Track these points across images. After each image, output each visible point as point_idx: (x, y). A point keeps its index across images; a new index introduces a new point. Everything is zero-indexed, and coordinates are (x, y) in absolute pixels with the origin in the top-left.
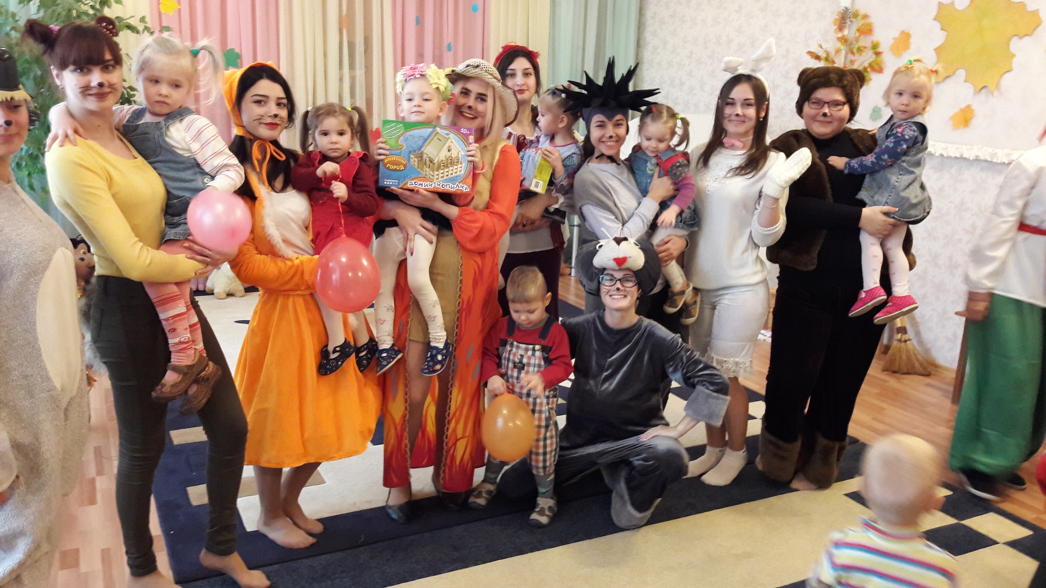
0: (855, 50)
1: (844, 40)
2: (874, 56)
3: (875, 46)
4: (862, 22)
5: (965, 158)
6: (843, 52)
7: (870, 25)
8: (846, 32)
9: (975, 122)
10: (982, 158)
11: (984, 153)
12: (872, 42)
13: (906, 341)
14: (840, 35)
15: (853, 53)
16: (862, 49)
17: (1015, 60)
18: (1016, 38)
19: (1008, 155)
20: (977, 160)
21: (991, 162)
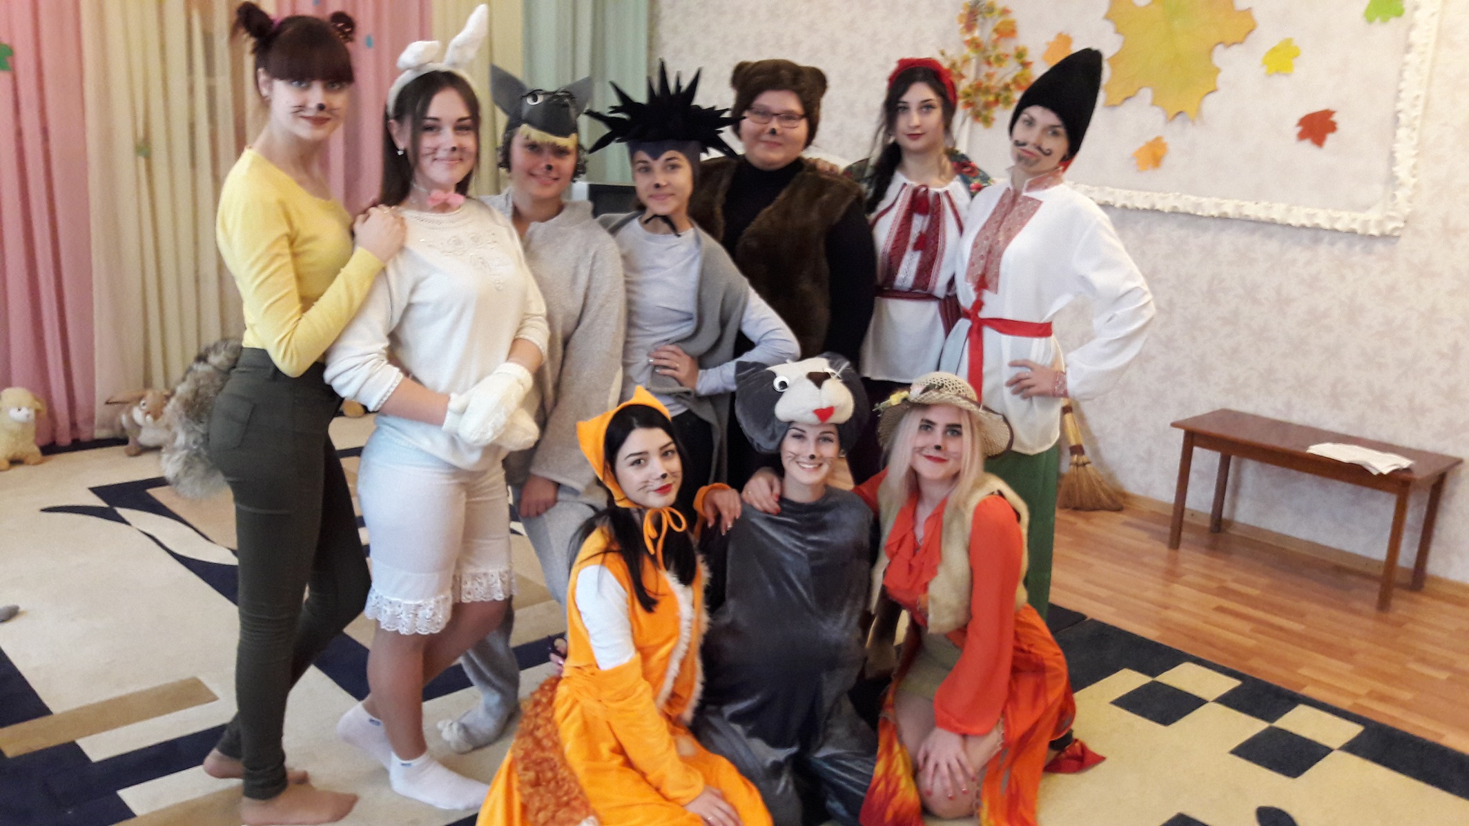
0: (992, 59)
1: (975, 45)
2: (1020, 68)
3: (1020, 54)
4: (1000, 20)
5: (1158, 211)
6: (974, 62)
7: (1012, 23)
8: (977, 33)
9: (1167, 161)
10: (1181, 209)
11: (1185, 202)
12: (1017, 48)
13: (1084, 464)
14: (968, 37)
15: (989, 63)
16: (1002, 57)
17: (1221, 77)
18: (1220, 47)
19: (1218, 205)
20: (1175, 213)
21: (1194, 215)
